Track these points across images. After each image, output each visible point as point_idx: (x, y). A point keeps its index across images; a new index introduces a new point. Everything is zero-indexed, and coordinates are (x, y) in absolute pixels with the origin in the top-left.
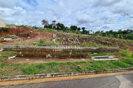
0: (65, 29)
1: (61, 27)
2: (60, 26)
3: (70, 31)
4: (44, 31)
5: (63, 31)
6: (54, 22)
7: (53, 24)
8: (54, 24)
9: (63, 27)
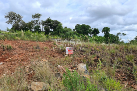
0: (64, 32)
1: (54, 28)
2: (51, 25)
3: (76, 36)
4: (19, 38)
5: (59, 38)
6: (38, 16)
7: (33, 22)
8: (37, 21)
9: (59, 28)
